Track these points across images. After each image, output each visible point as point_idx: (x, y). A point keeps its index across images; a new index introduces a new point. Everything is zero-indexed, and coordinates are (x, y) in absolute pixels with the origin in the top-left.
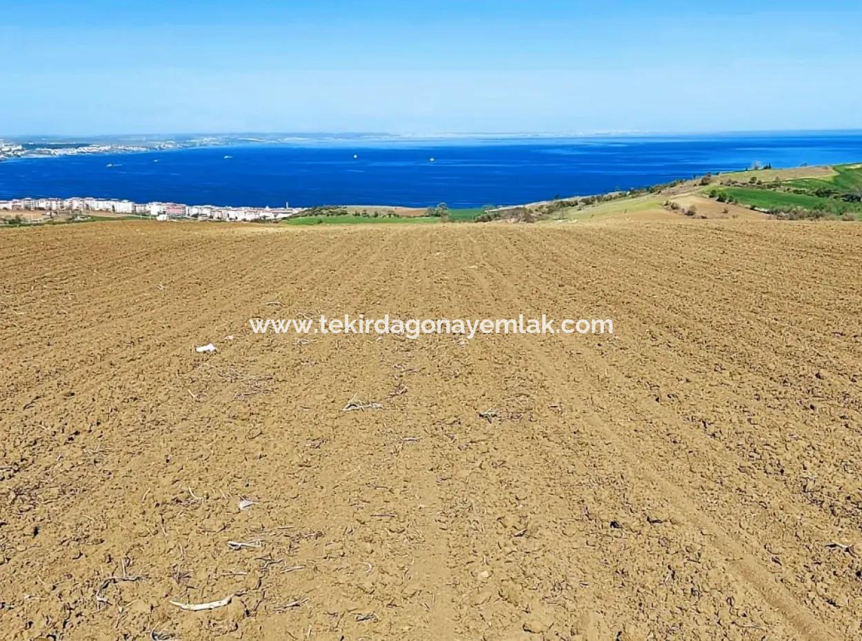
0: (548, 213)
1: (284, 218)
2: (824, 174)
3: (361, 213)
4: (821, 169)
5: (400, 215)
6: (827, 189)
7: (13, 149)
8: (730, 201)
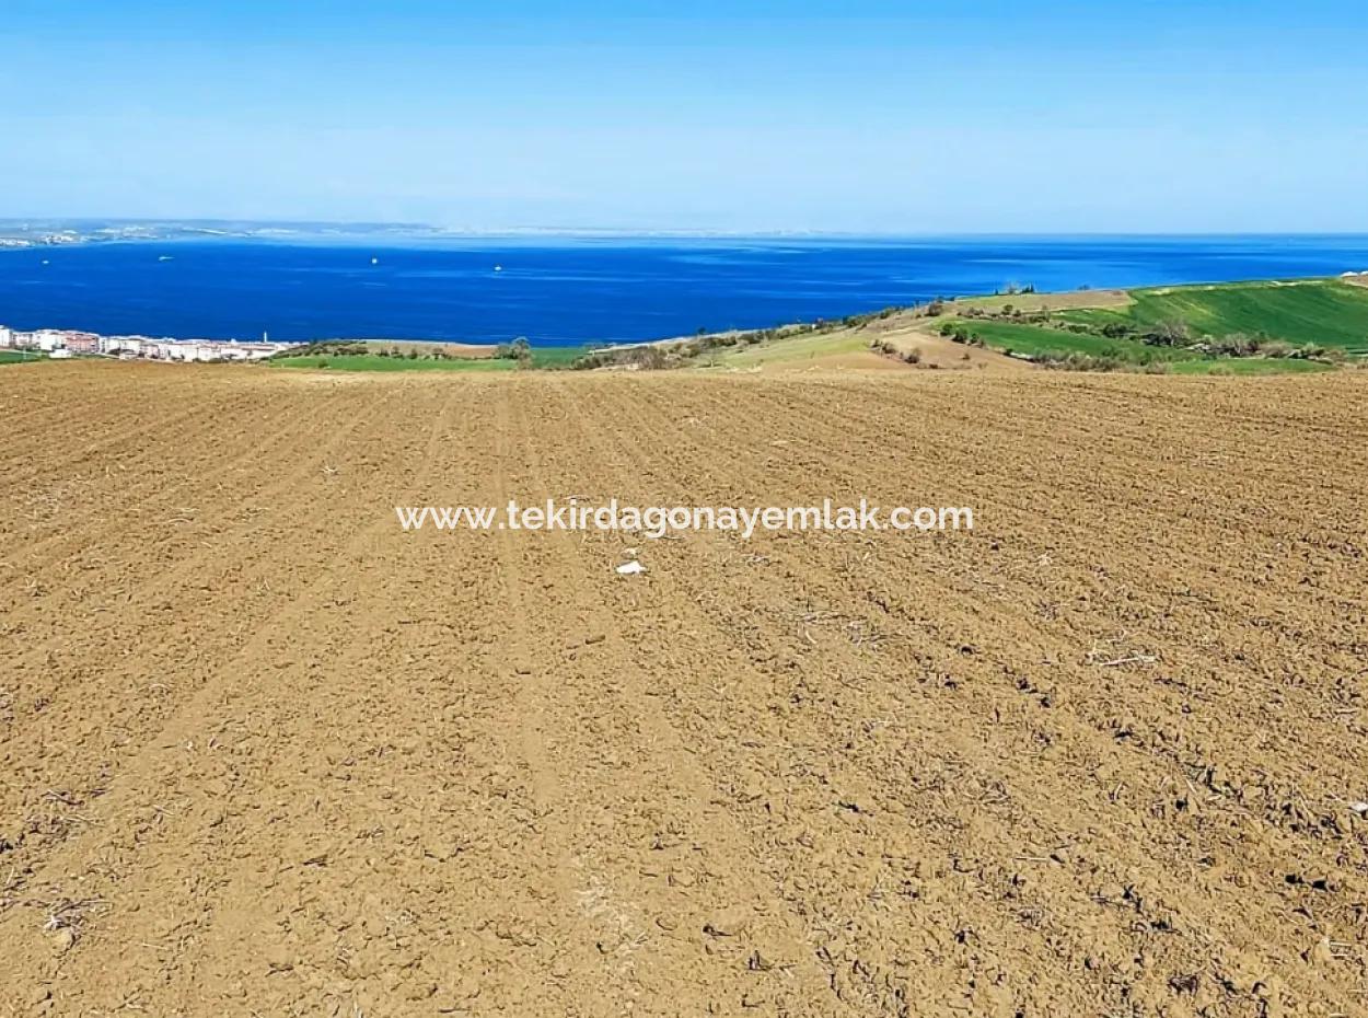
0: (691, 356)
1: (264, 359)
2: (1113, 302)
3: (390, 353)
4: (1110, 295)
5: (453, 355)
6: (1120, 325)
8: (973, 342)
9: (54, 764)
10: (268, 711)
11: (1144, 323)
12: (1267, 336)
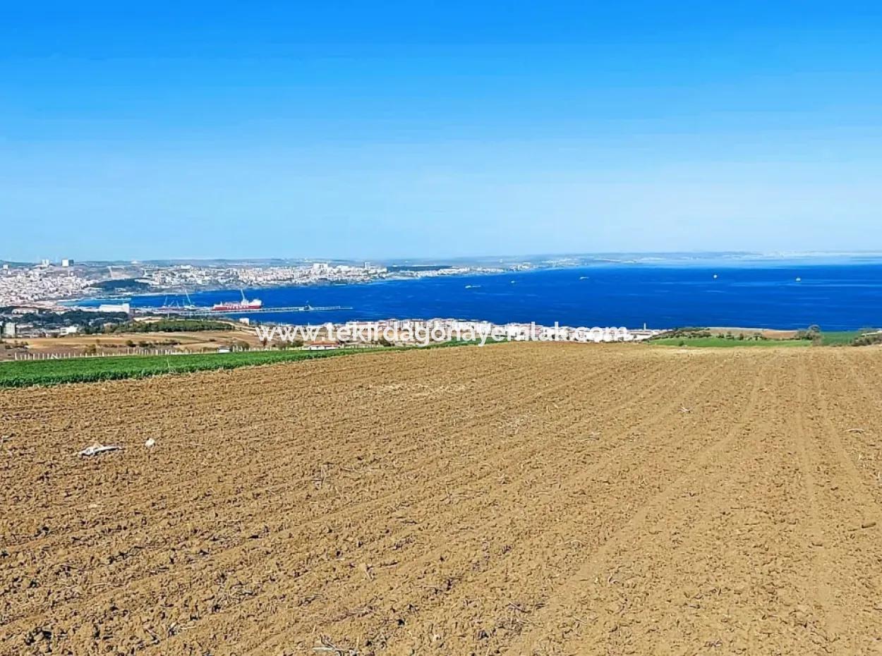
1: (644, 340)
3: (725, 336)
5: (768, 337)
7: (379, 271)
9: (514, 587)
10: (646, 561)
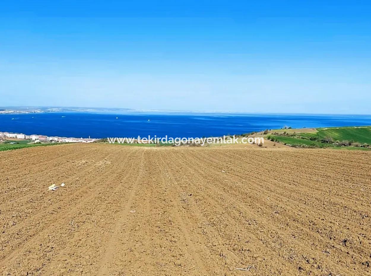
1: (91, 143)
2: (313, 132)
4: (311, 129)
6: (314, 138)
8: (276, 141)
11: (321, 137)
12: (353, 141)
